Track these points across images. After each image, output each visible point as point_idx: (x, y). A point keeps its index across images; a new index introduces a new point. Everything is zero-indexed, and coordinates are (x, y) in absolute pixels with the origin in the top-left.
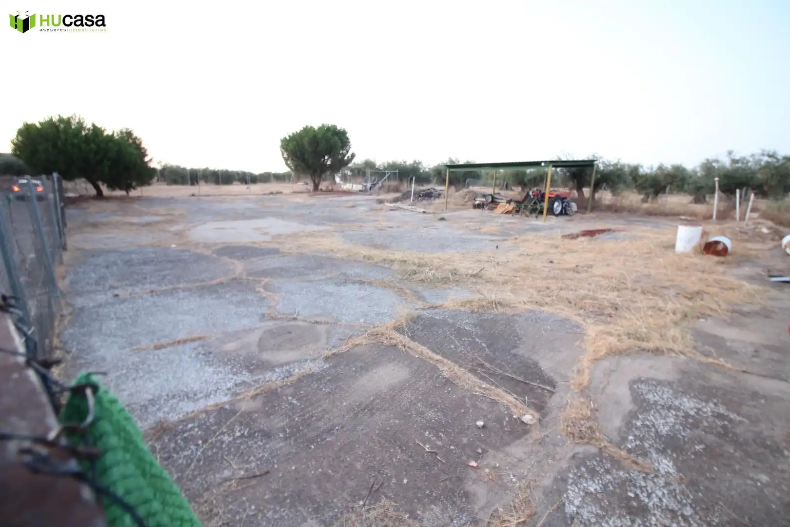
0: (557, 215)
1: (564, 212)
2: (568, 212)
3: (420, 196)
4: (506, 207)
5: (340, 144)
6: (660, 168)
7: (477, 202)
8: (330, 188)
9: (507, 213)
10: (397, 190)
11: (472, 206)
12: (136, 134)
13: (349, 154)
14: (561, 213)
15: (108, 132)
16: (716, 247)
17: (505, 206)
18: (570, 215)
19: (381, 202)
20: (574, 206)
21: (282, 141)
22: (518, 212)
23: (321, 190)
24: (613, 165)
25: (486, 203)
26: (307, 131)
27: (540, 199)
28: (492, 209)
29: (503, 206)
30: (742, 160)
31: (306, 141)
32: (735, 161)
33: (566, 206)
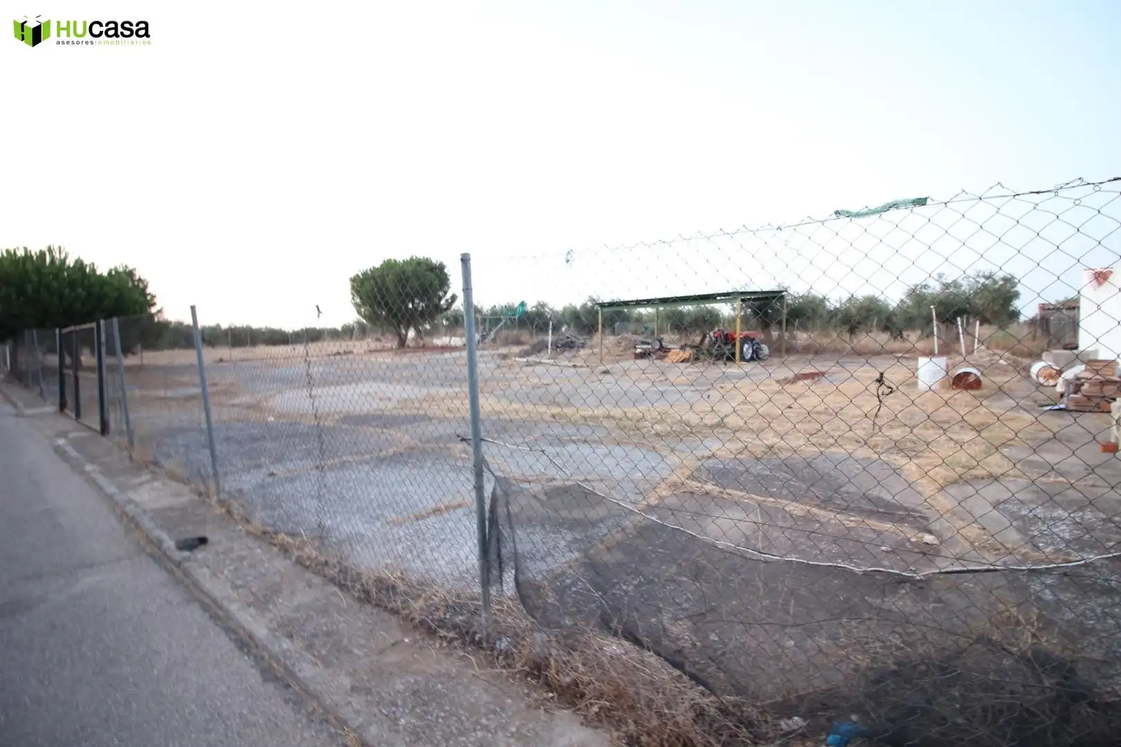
0: (748, 361)
1: (756, 357)
2: (761, 356)
3: (558, 347)
4: (680, 355)
5: (436, 282)
6: (850, 300)
7: (639, 351)
8: (421, 343)
9: (683, 361)
10: (518, 342)
11: (633, 356)
12: (139, 274)
13: (449, 295)
14: (752, 359)
15: (103, 270)
16: (967, 380)
17: (678, 354)
18: (764, 360)
19: (505, 357)
20: (765, 349)
21: (353, 280)
22: (697, 359)
23: (408, 347)
24: (801, 297)
25: (652, 350)
26: (389, 266)
27: (724, 341)
28: (662, 358)
29: (676, 354)
30: (955, 284)
31: (389, 280)
32: (947, 286)
33: (757, 348)
